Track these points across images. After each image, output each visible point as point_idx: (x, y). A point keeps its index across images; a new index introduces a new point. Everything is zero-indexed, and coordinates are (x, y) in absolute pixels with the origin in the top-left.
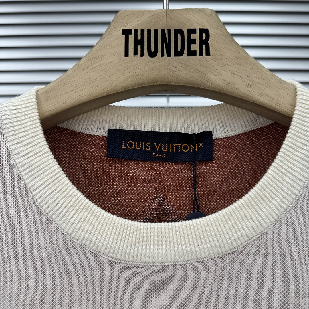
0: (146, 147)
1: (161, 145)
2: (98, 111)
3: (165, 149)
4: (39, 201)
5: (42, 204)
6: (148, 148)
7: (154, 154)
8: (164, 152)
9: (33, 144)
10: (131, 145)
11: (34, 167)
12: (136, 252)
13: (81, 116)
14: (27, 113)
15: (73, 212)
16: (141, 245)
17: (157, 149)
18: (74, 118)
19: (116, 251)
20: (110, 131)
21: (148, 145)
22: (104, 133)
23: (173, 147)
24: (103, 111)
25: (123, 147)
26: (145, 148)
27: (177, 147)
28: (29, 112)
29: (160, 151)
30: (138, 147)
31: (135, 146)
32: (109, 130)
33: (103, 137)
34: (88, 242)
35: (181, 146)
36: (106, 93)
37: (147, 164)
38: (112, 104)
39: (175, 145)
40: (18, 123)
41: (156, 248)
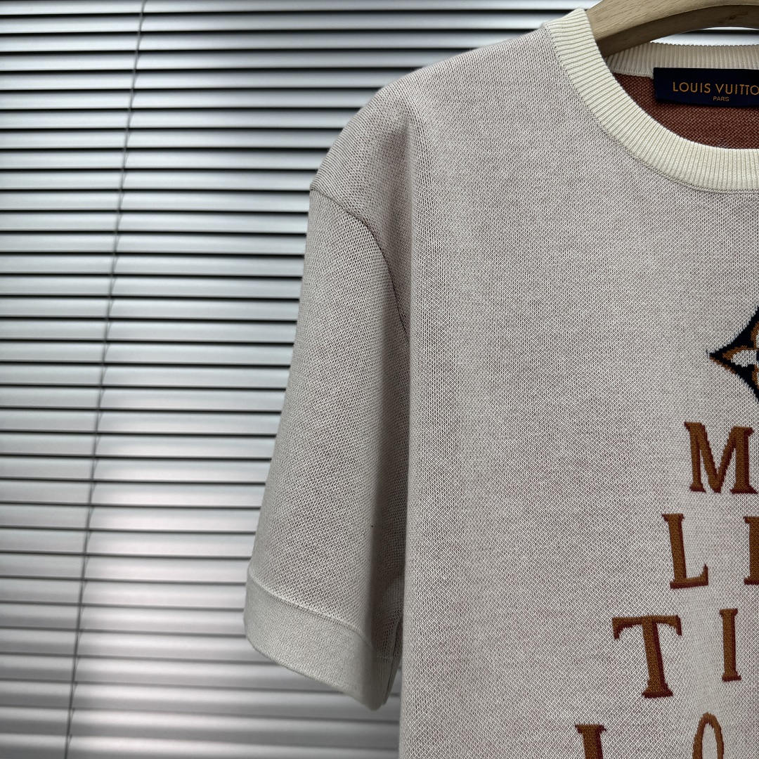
0: (704, 89)
1: (724, 87)
2: (638, 49)
3: (729, 91)
4: (604, 123)
5: (607, 127)
6: (708, 90)
7: (715, 98)
8: (728, 95)
9: (591, 64)
10: (684, 87)
11: (595, 87)
12: (721, 178)
13: (617, 54)
14: (579, 31)
15: (645, 135)
16: (726, 170)
17: (719, 91)
18: (614, 54)
19: (697, 177)
20: (656, 71)
21: (707, 86)
22: (649, 73)
23: (739, 88)
24: (645, 49)
25: (674, 90)
26: (703, 91)
27: (745, 88)
28: (583, 31)
29: (723, 93)
30: (694, 89)
31: (690, 88)
32: (655, 69)
33: (647, 78)
34: (664, 167)
35: (749, 88)
36: (667, 15)
37: (706, 110)
38: (655, 41)
39: (742, 85)
40: (571, 42)
41: (744, 174)
